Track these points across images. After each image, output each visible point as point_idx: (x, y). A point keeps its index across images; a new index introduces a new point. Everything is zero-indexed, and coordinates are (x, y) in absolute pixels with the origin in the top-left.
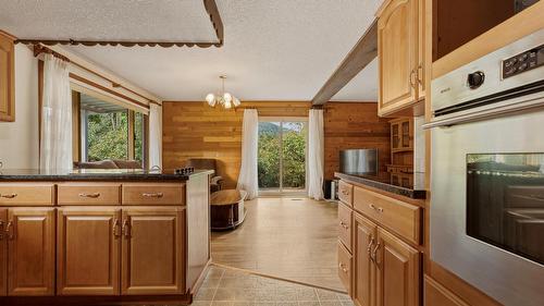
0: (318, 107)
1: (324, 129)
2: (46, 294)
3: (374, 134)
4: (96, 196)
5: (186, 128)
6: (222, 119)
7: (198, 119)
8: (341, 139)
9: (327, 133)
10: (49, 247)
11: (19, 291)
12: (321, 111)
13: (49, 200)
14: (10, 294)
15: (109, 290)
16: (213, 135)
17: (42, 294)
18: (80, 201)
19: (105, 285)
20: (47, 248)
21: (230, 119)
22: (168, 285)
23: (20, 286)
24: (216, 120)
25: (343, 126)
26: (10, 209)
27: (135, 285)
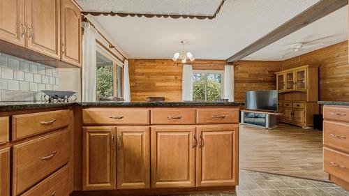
0: (231, 64)
1: (235, 78)
2: (144, 187)
3: (265, 82)
4: (179, 118)
5: (143, 77)
6: (168, 71)
7: (152, 71)
8: (244, 85)
9: (237, 81)
10: (146, 154)
11: (125, 185)
12: (232, 67)
13: (147, 122)
14: (119, 188)
15: (188, 184)
16: (162, 81)
17: (142, 187)
18: (167, 122)
19: (186, 181)
20: (144, 155)
21: (173, 71)
22: (229, 179)
23: (125, 182)
24: (164, 71)
25: (246, 76)
26: (118, 127)
27: (205, 180)
